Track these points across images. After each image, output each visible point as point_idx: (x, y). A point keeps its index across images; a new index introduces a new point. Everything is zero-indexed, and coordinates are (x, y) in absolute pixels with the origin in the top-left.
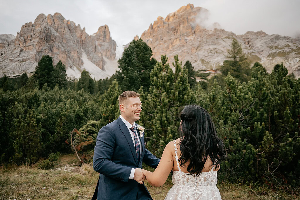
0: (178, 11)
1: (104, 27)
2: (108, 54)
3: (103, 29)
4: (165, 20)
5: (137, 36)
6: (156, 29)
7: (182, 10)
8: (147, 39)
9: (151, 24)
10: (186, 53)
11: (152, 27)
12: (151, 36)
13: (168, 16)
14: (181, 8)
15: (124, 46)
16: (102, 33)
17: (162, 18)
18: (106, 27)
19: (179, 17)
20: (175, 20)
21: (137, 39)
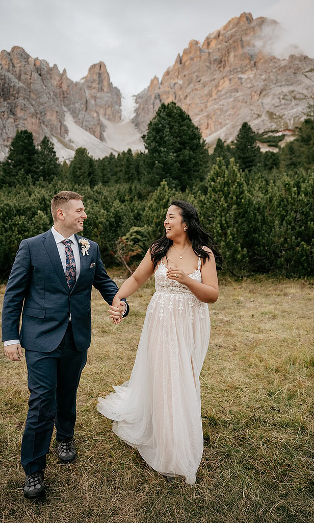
0: (225, 28)
1: (98, 66)
2: (109, 111)
3: (97, 70)
4: (203, 45)
5: (155, 77)
6: (187, 63)
7: (231, 26)
8: (174, 82)
9: (179, 54)
10: (242, 102)
11: (180, 60)
12: (179, 77)
13: (207, 38)
14: (230, 22)
15: (134, 96)
16: (96, 77)
17: (197, 43)
18: (101, 65)
19: (227, 39)
20: (220, 44)
21: (155, 82)
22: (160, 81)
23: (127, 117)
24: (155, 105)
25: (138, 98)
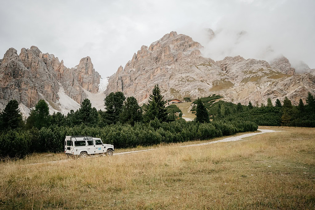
0: (162, 39)
1: (86, 59)
2: (91, 86)
3: (85, 61)
4: (149, 49)
5: (121, 66)
6: (139, 59)
7: (165, 39)
8: (130, 70)
9: (135, 53)
11: (136, 57)
12: (134, 67)
13: (152, 45)
14: (165, 36)
15: (108, 77)
16: (84, 66)
17: (146, 47)
18: (88, 59)
19: (162, 46)
20: (158, 48)
21: (121, 70)
22: (124, 69)
23: (102, 90)
24: (118, 83)
25: (110, 78)
